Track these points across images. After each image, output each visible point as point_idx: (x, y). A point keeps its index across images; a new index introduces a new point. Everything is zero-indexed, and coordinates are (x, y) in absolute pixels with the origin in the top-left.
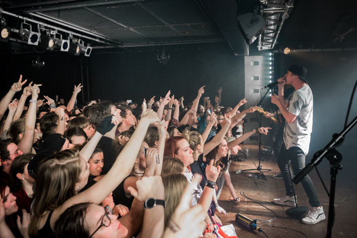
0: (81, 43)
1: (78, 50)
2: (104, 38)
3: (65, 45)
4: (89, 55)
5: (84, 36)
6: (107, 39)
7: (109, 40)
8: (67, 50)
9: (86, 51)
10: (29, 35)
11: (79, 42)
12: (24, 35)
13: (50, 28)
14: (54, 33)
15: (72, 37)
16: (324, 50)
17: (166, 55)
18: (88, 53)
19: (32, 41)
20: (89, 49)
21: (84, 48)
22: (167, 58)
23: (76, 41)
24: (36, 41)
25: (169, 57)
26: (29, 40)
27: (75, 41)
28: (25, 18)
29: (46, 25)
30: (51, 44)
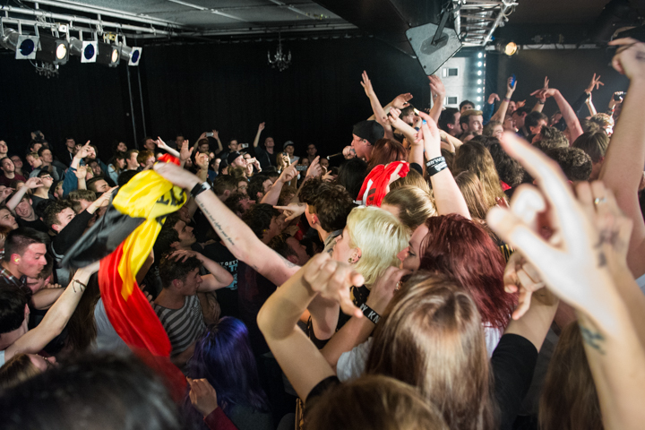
0: (120, 39)
1: (115, 57)
2: (166, 25)
3: (89, 52)
4: (137, 64)
5: (125, 26)
6: (170, 26)
7: (174, 26)
8: (93, 59)
9: (131, 55)
10: (16, 42)
11: (116, 39)
12: (8, 41)
13: (57, 21)
14: (65, 29)
15: (102, 31)
16: (581, 47)
17: (285, 53)
18: (134, 60)
19: (23, 53)
20: (137, 52)
21: (126, 50)
22: (287, 58)
23: (111, 37)
24: (32, 50)
25: (290, 57)
26: (18, 51)
27: (108, 38)
28: (6, 8)
29: (49, 15)
30: (61, 52)
